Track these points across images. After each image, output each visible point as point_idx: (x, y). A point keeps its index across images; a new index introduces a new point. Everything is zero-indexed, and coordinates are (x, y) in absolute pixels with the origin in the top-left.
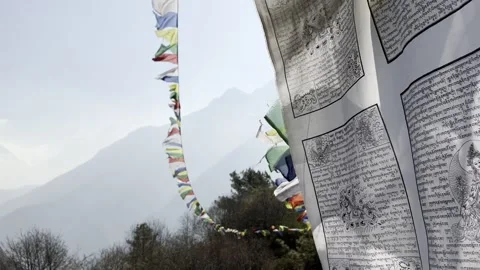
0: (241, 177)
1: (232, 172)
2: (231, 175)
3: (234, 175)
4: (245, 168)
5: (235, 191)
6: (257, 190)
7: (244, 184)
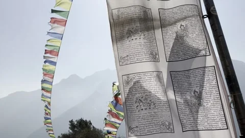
0: (76, 123)
1: (70, 120)
2: (70, 122)
3: (71, 122)
4: (78, 118)
5: (71, 131)
6: (85, 131)
7: (77, 127)
